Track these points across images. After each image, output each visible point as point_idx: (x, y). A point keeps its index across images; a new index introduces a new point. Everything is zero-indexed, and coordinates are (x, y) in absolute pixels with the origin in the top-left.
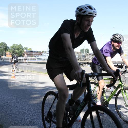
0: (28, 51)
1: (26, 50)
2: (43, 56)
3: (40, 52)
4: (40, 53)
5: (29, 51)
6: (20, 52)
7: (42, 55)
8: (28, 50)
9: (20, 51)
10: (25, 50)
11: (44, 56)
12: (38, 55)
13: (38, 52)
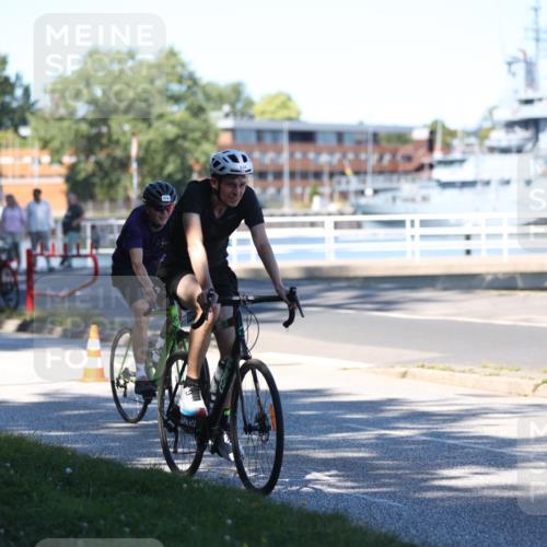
0: (260, 133)
2: (445, 185)
3: (401, 137)
4: (407, 149)
5: (276, 133)
7: (441, 173)
10: (220, 120)
11: (464, 184)
12: (380, 172)
13: (384, 144)
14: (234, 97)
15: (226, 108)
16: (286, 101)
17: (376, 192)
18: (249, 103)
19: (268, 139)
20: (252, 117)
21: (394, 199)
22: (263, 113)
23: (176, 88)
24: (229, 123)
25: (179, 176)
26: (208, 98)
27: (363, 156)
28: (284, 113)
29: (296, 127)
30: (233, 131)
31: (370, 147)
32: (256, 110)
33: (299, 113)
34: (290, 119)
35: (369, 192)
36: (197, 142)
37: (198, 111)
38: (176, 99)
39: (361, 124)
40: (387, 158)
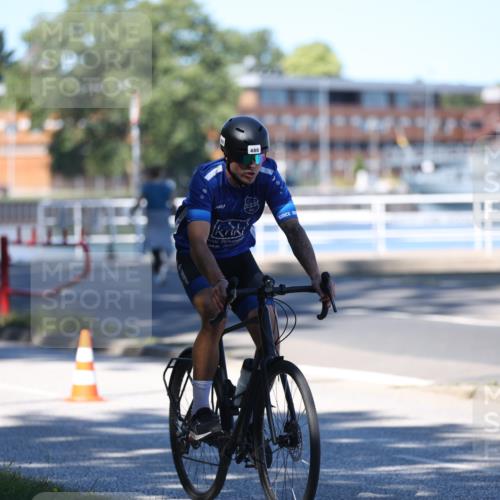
0: (292, 94)
1: (260, 68)
4: (476, 114)
5: (311, 93)
6: (181, 109)
8: (291, 79)
9: (180, 90)
10: (243, 77)
12: (442, 141)
13: (447, 107)
14: (259, 47)
15: (250, 61)
16: (324, 54)
17: (437, 167)
18: (278, 55)
19: (302, 100)
20: (280, 73)
21: (459, 176)
22: (296, 68)
23: (187, 36)
24: (252, 80)
25: (189, 147)
26: (227, 48)
27: (420, 122)
28: (321, 68)
29: (337, 85)
30: (258, 90)
31: (430, 111)
32: (286, 64)
33: (340, 67)
34: (329, 75)
35: (428, 166)
36: (213, 103)
37: (213, 65)
38: (186, 50)
39: (419, 82)
40: (451, 126)
